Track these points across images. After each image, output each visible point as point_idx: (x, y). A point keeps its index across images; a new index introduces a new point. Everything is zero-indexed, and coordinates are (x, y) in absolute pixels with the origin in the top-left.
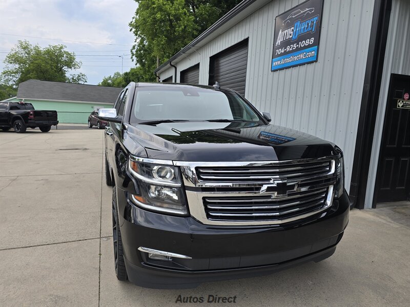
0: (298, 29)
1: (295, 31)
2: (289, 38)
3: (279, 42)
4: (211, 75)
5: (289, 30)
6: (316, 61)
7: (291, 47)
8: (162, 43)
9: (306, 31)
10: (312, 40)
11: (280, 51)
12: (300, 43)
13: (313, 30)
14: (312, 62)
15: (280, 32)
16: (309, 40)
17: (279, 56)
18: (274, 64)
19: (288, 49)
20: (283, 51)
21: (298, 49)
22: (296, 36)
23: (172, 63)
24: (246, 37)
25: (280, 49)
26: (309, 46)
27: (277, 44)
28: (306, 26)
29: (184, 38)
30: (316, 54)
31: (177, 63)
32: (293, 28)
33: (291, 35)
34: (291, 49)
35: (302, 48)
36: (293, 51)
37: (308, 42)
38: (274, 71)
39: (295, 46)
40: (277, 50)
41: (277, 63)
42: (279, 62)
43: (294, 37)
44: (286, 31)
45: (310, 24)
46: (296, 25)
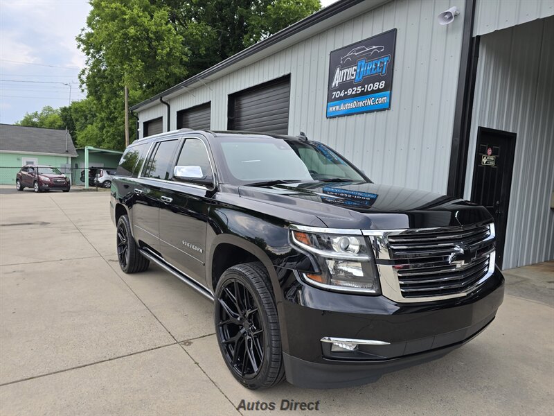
0: (362, 70)
1: (358, 71)
2: (351, 80)
3: (336, 83)
4: (231, 118)
5: (351, 69)
6: (389, 109)
7: (353, 90)
8: (138, 69)
9: (373, 72)
10: (383, 84)
11: (337, 94)
12: (366, 86)
13: (384, 72)
14: (384, 110)
15: (338, 71)
16: (378, 83)
17: (336, 99)
18: (331, 109)
19: (350, 92)
20: (342, 94)
21: (363, 93)
22: (361, 77)
23: (163, 99)
24: (287, 73)
25: (339, 92)
26: (379, 90)
27: (333, 85)
28: (374, 67)
29: (169, 65)
30: (388, 101)
31: (170, 100)
32: (355, 67)
33: (353, 75)
34: (354, 93)
35: (368, 93)
36: (356, 95)
37: (376, 86)
38: (330, 118)
39: (359, 89)
40: (334, 93)
41: (334, 108)
42: (338, 107)
43: (357, 78)
44: (346, 71)
45: (379, 65)
46: (359, 64)
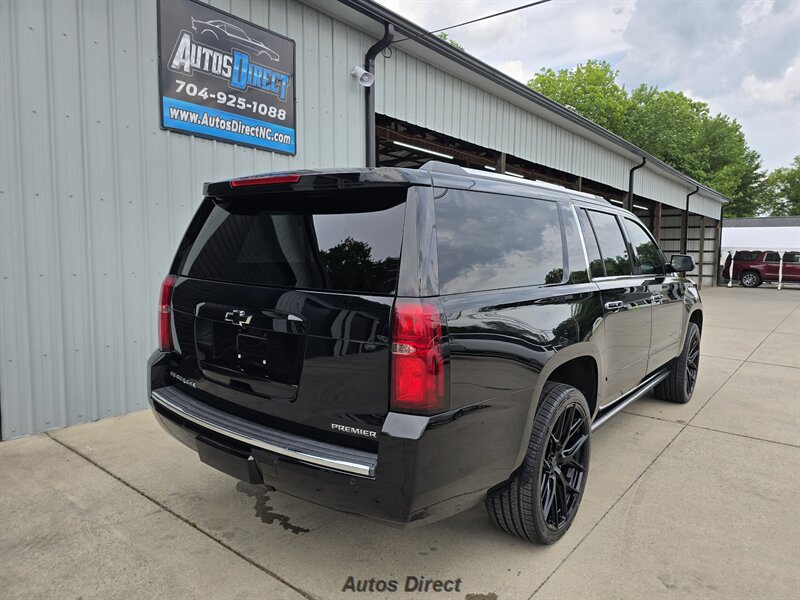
0: (244, 71)
1: (236, 68)
2: (221, 76)
3: (183, 62)
5: (219, 55)
6: (293, 155)
7: (229, 99)
9: (264, 86)
10: (282, 114)
11: (192, 89)
12: (255, 104)
13: (283, 96)
14: (287, 154)
16: (276, 110)
19: (222, 98)
20: (204, 95)
22: (243, 83)
26: (276, 121)
27: (176, 63)
28: (265, 77)
30: (293, 143)
32: (230, 59)
33: (225, 69)
34: (230, 103)
35: (257, 116)
36: (235, 110)
37: (272, 112)
38: (174, 131)
39: (242, 103)
40: (183, 84)
41: (184, 115)
42: (194, 117)
43: (235, 80)
44: (208, 52)
45: (273, 80)
46: (237, 57)
